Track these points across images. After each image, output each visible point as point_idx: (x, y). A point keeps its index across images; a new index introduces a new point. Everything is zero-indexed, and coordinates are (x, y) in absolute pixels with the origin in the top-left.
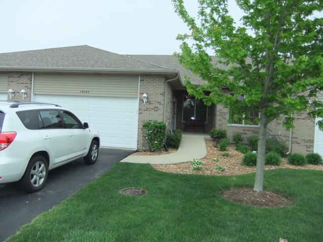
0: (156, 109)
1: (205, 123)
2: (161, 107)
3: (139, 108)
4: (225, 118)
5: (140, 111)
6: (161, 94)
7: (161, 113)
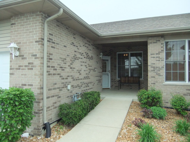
0: (30, 66)
1: (141, 79)
2: (37, 62)
3: (11, 66)
4: (159, 75)
5: (12, 71)
6: (36, 42)
7: (37, 73)
